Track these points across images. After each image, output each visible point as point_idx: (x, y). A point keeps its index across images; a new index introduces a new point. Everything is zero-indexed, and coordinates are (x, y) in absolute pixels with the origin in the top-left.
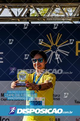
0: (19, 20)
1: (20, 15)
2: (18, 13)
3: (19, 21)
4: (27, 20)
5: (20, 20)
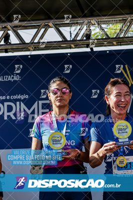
0: (73, 46)
1: (75, 37)
2: (71, 34)
3: (73, 48)
4: (87, 44)
5: (75, 46)
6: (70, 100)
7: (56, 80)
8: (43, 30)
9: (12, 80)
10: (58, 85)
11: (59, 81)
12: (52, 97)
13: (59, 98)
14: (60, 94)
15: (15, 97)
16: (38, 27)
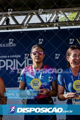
1: (49, 21)
2: (46, 19)
3: (48, 27)
6: (44, 58)
7: (35, 47)
8: (29, 16)
9: (11, 46)
10: (36, 49)
11: (37, 47)
12: (33, 56)
13: (37, 57)
14: (38, 55)
15: (13, 56)
16: (27, 15)
